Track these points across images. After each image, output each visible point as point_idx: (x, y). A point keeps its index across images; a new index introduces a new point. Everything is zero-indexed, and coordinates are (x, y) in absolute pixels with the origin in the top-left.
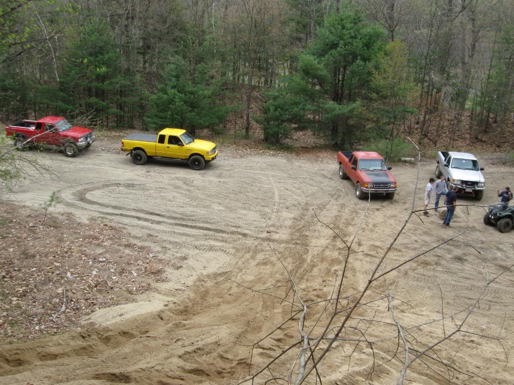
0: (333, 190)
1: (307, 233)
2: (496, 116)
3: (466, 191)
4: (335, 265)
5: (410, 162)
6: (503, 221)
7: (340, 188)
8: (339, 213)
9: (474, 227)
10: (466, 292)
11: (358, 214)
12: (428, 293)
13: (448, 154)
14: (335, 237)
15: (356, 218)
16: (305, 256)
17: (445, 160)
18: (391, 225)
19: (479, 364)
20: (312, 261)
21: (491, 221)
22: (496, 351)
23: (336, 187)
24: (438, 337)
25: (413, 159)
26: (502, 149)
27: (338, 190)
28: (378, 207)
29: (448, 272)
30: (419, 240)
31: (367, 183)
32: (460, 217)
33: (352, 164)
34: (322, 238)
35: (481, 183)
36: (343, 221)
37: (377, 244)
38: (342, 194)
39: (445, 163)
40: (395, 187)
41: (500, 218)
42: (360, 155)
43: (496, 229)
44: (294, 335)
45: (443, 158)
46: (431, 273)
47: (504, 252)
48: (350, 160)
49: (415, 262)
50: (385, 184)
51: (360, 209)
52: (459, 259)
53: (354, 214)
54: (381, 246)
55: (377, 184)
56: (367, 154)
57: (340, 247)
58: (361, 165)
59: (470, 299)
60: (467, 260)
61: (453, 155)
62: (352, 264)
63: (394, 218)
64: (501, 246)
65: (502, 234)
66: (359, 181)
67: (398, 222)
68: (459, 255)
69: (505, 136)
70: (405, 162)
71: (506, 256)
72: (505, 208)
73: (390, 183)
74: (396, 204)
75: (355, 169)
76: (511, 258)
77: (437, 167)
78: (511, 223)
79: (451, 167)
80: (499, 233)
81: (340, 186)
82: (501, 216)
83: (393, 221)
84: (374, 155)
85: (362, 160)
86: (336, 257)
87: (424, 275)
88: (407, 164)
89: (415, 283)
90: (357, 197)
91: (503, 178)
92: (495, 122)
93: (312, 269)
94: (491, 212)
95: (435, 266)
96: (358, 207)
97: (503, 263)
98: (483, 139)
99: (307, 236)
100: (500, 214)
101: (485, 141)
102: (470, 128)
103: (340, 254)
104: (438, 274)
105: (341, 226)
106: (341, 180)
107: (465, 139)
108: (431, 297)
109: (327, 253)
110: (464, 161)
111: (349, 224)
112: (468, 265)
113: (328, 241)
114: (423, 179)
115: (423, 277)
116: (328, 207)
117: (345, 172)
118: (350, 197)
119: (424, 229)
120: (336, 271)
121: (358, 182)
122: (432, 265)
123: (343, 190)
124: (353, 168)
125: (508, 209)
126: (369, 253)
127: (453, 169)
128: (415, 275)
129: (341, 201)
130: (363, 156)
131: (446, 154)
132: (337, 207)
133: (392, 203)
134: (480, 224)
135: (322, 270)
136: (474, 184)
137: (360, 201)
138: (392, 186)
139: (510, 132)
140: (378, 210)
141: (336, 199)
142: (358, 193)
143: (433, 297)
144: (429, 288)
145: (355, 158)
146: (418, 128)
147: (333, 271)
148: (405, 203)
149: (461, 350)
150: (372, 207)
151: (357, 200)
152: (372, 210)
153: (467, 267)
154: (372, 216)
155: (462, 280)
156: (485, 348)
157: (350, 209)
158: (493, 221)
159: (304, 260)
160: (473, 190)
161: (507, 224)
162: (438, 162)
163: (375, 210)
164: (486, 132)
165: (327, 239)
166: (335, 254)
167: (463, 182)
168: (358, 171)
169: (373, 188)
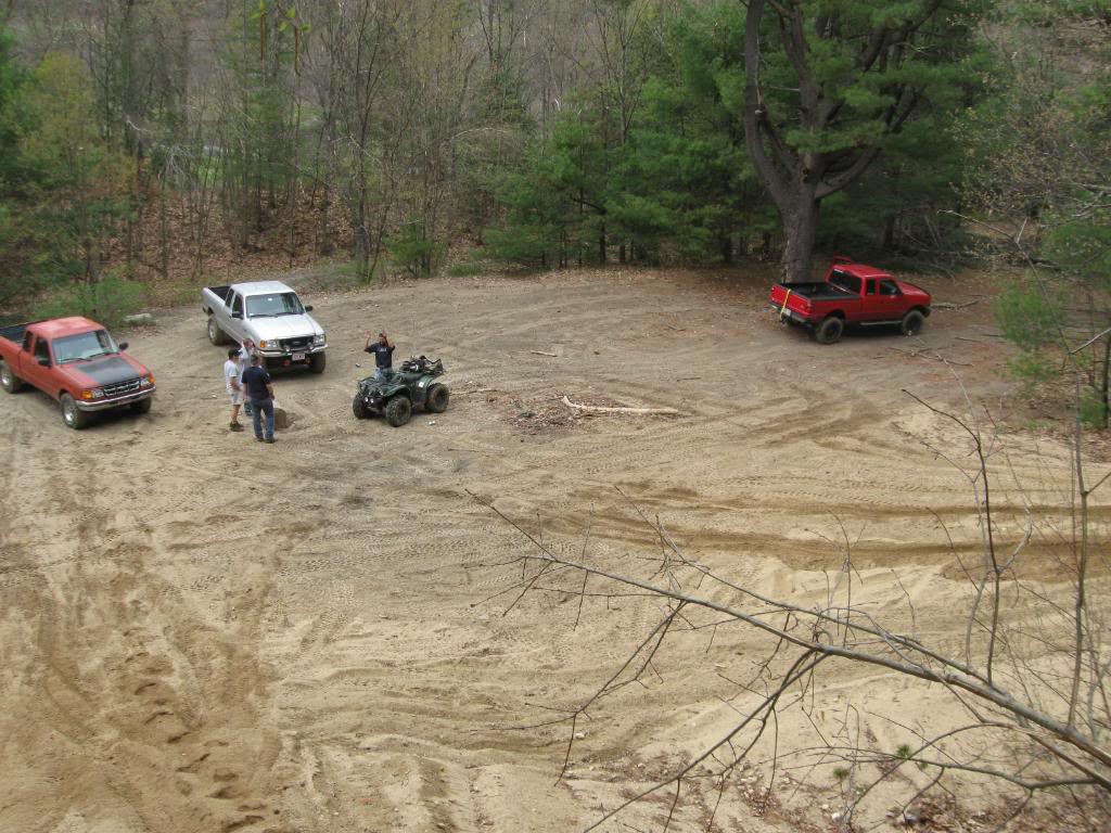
0: (7, 424)
1: (13, 539)
2: (271, 194)
3: (294, 359)
4: (126, 591)
5: (144, 323)
6: (394, 404)
7: (21, 416)
8: (53, 473)
9: (340, 430)
10: (410, 562)
11: (95, 465)
12: (347, 588)
13: (232, 291)
14: (82, 529)
15: (97, 474)
16: (45, 593)
17: (228, 304)
18: (179, 468)
19: (528, 689)
20: (69, 599)
21: (370, 409)
22: (535, 653)
23: (9, 414)
24: (429, 666)
25: (148, 315)
26: (300, 258)
27: (17, 421)
28: (130, 437)
29: (355, 533)
30: (257, 486)
31: (89, 390)
32: (303, 417)
33: (35, 354)
34: (54, 541)
35: (319, 337)
36: (73, 488)
37: (181, 517)
38: (30, 428)
39: (230, 311)
40: (151, 385)
41: (386, 400)
42: (49, 329)
43: (384, 424)
44: (234, 771)
45: (222, 302)
46: (324, 546)
47: (425, 463)
48: (26, 347)
49: (280, 534)
50: (130, 383)
51: (92, 452)
52: (356, 501)
53: (87, 467)
54: (192, 520)
55: (110, 388)
56: (62, 323)
57: (109, 547)
58: (59, 353)
59: (426, 572)
60: (372, 499)
61: (245, 289)
62: (159, 577)
63: (177, 452)
64: (412, 454)
65: (399, 429)
66: (66, 387)
67: (189, 459)
68: (350, 493)
69: (300, 231)
70: (134, 324)
71: (431, 470)
72: (389, 376)
73: (139, 378)
74: (162, 421)
75: (47, 364)
76: (442, 471)
77: (210, 321)
78: (408, 403)
79: (248, 317)
80: (394, 429)
81: (15, 410)
82: (388, 394)
83: (178, 459)
84: (79, 323)
85: (59, 340)
86: (117, 573)
87: (315, 554)
88: (140, 328)
89: (307, 576)
90: (70, 426)
91: (341, 318)
92: (272, 205)
93: (81, 617)
94: (365, 392)
95: (322, 530)
96: (84, 447)
97: (436, 486)
98: (259, 245)
99: (17, 545)
100: (385, 391)
101: (263, 249)
102: (228, 227)
103: (118, 563)
104: (339, 544)
105: (78, 501)
106: (12, 397)
107: (222, 251)
108: (356, 593)
109: (90, 569)
110: (270, 300)
111: (91, 492)
112: (378, 508)
113: (75, 543)
114: (190, 354)
115: (316, 559)
116: (16, 465)
117: (18, 375)
118: (55, 430)
119: (254, 461)
120: (135, 602)
121: (63, 391)
122: (317, 529)
123: (29, 418)
124: (41, 363)
125: (395, 378)
126: (178, 541)
127: (254, 320)
128: (297, 560)
129: (38, 445)
130: (58, 332)
131: (224, 292)
132: (38, 461)
133: (151, 421)
134: (350, 422)
135: (105, 611)
136: (305, 341)
137: (82, 435)
138: (144, 383)
139: (307, 221)
140: (131, 443)
141: (26, 443)
142: (69, 417)
143: (358, 593)
144: (339, 577)
145: (39, 338)
146: (117, 244)
147: (129, 606)
148: (178, 415)
149: (481, 674)
150: (117, 441)
151: (72, 434)
152: (119, 447)
153: (380, 512)
154: (129, 462)
155: (388, 541)
156: (514, 655)
157: (69, 457)
158: (374, 409)
159: (50, 604)
160: (307, 355)
161: (403, 407)
162: (210, 311)
163: (126, 447)
164: (261, 230)
165: (68, 540)
166: (109, 567)
167: (283, 343)
168: (58, 368)
169: (105, 397)
